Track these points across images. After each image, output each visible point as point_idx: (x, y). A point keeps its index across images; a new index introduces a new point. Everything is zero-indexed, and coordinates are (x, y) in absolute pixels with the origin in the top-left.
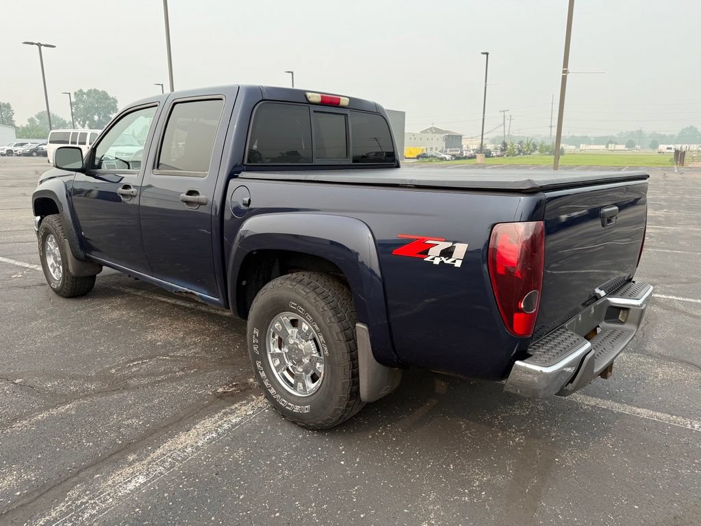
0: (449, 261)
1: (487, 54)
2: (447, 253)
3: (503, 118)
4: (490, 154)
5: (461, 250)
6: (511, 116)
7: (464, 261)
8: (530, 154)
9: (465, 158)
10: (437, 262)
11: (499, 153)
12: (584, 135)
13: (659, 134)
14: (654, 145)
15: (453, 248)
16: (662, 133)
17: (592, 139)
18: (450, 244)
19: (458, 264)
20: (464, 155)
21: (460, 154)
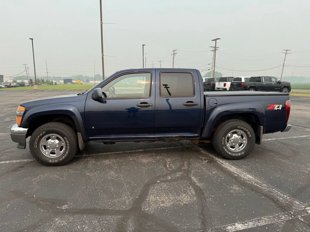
0: (279, 109)
1: (32, 39)
2: (278, 107)
3: (25, 68)
4: (24, 85)
5: (281, 106)
6: (28, 67)
7: (282, 108)
8: (41, 85)
9: (13, 87)
10: (276, 109)
11: (28, 85)
12: (59, 76)
13: (87, 77)
14: (88, 81)
15: (279, 106)
16: (89, 76)
17: (62, 78)
18: (279, 105)
19: (280, 109)
20: (12, 85)
21: (10, 85)
